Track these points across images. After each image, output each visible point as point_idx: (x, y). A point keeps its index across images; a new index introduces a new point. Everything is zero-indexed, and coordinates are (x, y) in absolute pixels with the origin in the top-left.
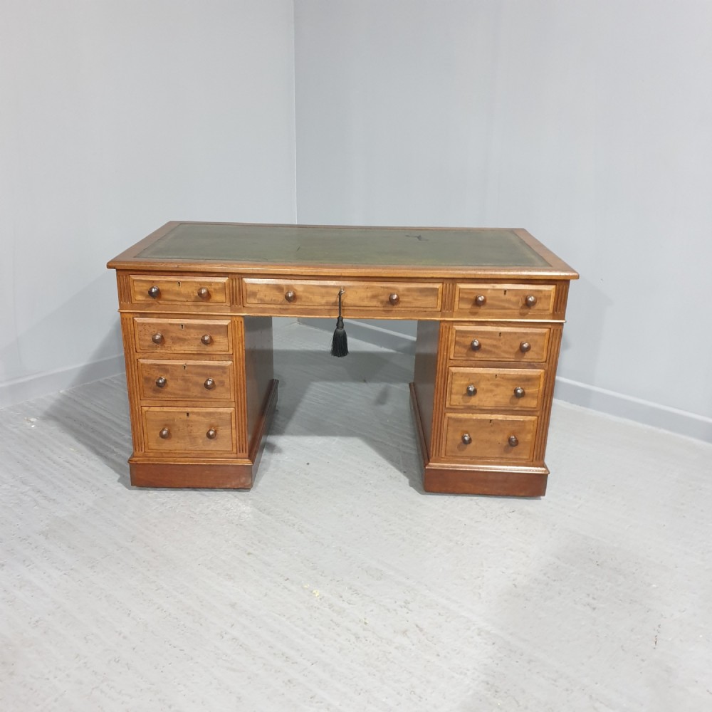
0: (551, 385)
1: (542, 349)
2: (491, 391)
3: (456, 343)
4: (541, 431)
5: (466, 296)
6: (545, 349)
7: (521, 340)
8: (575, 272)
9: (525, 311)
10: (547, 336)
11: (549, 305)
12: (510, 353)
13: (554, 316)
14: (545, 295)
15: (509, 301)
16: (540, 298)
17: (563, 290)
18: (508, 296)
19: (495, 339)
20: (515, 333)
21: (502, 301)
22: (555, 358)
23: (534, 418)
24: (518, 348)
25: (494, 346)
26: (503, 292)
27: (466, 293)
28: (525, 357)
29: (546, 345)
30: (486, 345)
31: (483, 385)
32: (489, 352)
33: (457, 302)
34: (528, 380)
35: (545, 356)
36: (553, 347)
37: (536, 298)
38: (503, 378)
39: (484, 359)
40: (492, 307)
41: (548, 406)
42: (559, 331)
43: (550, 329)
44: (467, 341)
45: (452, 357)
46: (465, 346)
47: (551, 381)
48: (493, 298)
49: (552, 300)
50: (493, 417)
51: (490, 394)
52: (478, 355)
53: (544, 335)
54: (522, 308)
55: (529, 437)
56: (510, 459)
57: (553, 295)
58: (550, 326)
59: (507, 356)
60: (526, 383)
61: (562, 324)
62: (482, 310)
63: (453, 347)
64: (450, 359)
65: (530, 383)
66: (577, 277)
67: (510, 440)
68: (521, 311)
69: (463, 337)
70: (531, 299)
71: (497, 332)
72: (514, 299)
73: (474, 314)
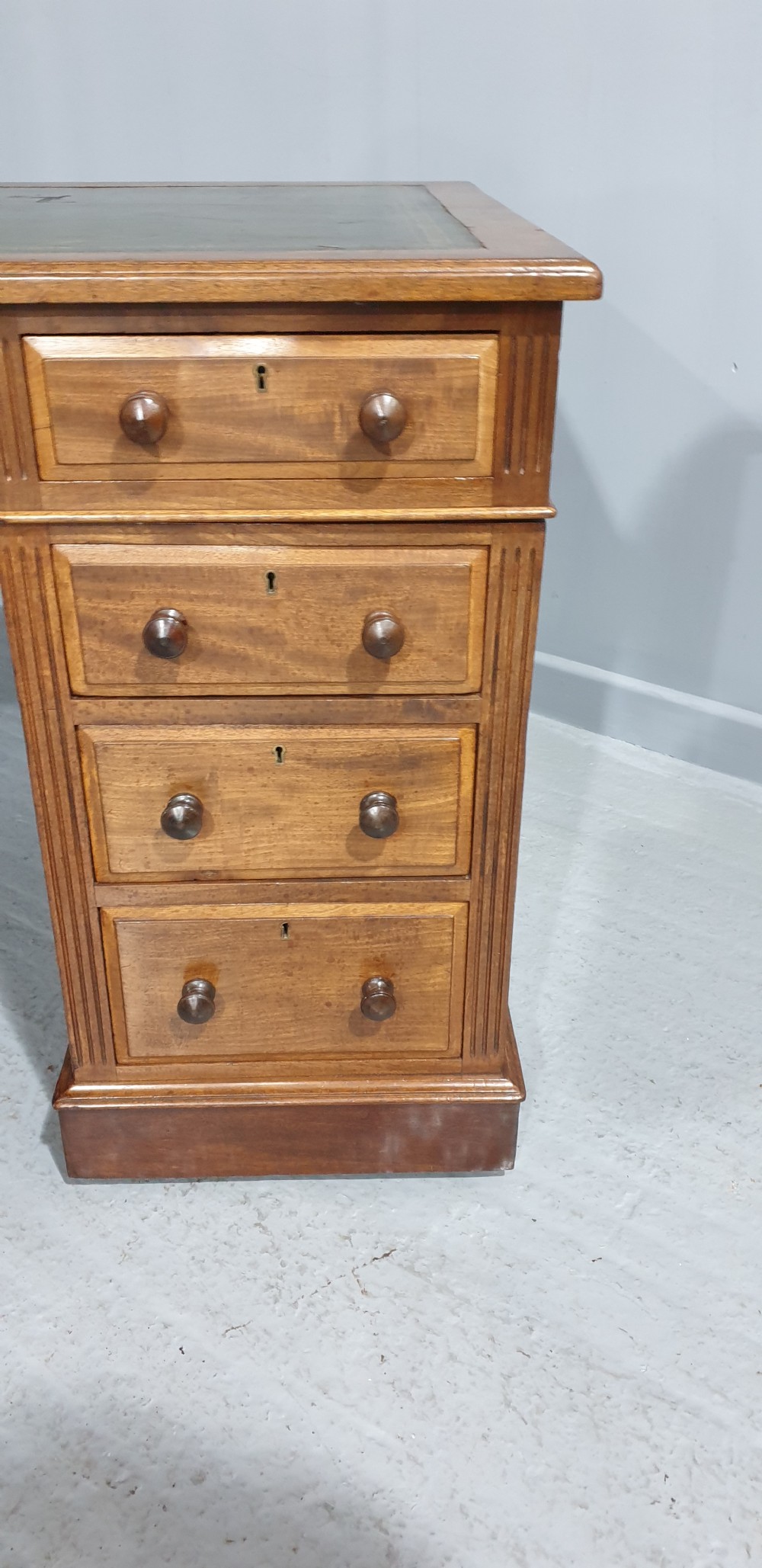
0: (508, 781)
1: (460, 640)
2: (269, 812)
3: (85, 624)
4: (483, 955)
5: (79, 400)
6: (474, 639)
7: (365, 604)
8: (584, 262)
9: (368, 469)
10: (477, 585)
11: (471, 432)
12: (325, 662)
13: (498, 485)
14: (448, 389)
15: (283, 421)
16: (429, 403)
17: (529, 362)
18: (280, 394)
19: (252, 604)
20: (337, 573)
21: (256, 421)
22: (515, 677)
23: (452, 909)
24: (357, 640)
25: (255, 634)
26: (252, 377)
27: (75, 385)
28: (390, 677)
29: (475, 619)
30: (216, 629)
31: (229, 790)
32: (237, 661)
33: (44, 436)
34: (412, 761)
35: (474, 667)
36: (505, 630)
37: (405, 403)
38: (308, 760)
39: (221, 691)
40: (210, 452)
41: (502, 861)
42: (525, 557)
43: (489, 548)
44: (132, 614)
45: (80, 687)
46: (126, 640)
47: (509, 768)
48: (210, 408)
49: (485, 410)
50: (294, 911)
51: (263, 826)
52: (190, 674)
53: (463, 576)
54: (350, 454)
55: (439, 978)
56: (375, 1055)
57: (487, 384)
58: (485, 537)
59: (311, 675)
60: (406, 775)
61: (538, 522)
62: (169, 465)
63: (73, 644)
64: (73, 695)
65: (420, 775)
66: (593, 289)
67: (366, 991)
68: (351, 468)
69: (108, 596)
70: (384, 405)
71: (254, 571)
72: (310, 409)
73: (140, 488)
